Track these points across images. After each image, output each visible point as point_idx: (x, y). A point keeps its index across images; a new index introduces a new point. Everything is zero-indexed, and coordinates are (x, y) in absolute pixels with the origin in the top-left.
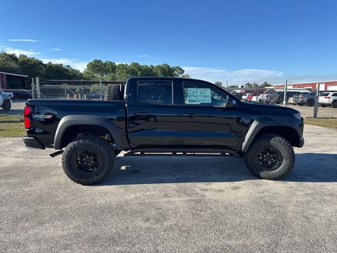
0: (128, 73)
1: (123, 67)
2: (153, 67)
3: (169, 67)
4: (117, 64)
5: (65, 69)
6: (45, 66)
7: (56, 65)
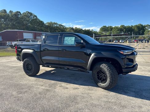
0: (118, 30)
1: (116, 28)
2: (132, 26)
3: (142, 25)
4: (113, 27)
5: (91, 31)
6: (83, 31)
7: (87, 30)
